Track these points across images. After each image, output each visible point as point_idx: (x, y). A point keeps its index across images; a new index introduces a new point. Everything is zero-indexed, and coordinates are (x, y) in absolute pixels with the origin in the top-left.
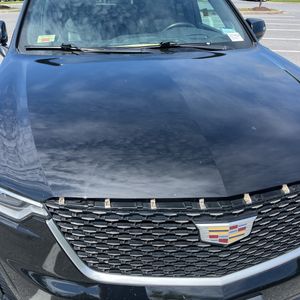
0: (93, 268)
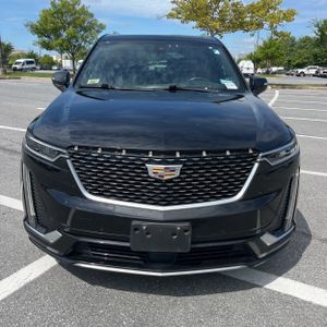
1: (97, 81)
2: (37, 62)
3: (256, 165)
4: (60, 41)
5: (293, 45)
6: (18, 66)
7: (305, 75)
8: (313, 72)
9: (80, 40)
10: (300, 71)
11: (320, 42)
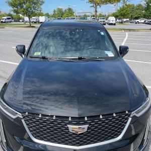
0: (35, 138)
1: (39, 53)
2: (12, 18)
3: (130, 119)
4: (22, 10)
5: (133, 8)
6: (3, 21)
7: (139, 23)
8: (143, 21)
9: (33, 9)
10: (137, 21)
11: (147, 9)
